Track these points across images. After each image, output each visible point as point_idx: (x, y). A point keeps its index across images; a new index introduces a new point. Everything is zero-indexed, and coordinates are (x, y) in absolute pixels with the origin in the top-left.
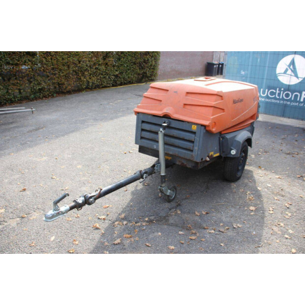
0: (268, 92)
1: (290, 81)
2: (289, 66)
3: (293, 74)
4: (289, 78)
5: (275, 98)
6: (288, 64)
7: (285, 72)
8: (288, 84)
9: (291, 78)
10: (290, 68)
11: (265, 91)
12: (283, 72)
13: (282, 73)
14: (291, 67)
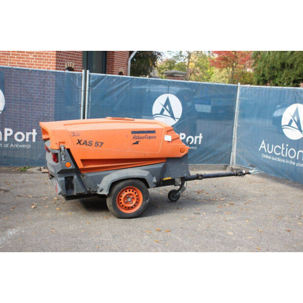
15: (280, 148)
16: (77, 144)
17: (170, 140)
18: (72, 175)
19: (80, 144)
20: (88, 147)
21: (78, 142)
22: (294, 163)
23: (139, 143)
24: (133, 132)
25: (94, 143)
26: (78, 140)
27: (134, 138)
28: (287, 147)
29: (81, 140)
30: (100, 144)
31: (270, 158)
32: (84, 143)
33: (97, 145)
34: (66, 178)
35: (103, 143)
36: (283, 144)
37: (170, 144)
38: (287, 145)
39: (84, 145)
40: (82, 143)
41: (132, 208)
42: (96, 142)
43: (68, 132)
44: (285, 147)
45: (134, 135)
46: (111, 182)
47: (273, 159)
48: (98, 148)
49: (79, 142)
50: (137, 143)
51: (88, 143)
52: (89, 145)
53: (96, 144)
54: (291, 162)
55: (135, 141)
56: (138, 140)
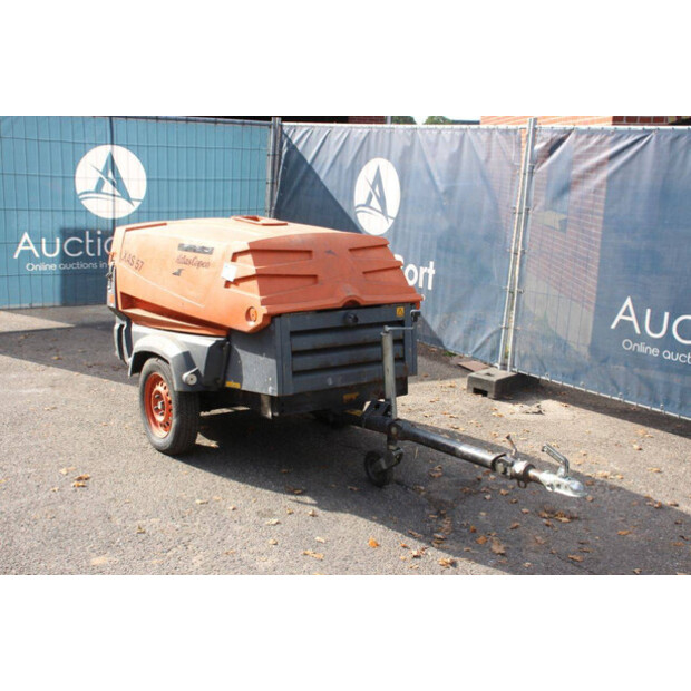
0: (62, 244)
1: (114, 211)
2: (105, 173)
3: (117, 193)
4: (111, 203)
5: (85, 258)
6: (101, 168)
7: (98, 189)
8: (110, 217)
9: (114, 201)
10: (107, 178)
11: (54, 244)
12: (93, 188)
13: (90, 192)
14: (110, 175)
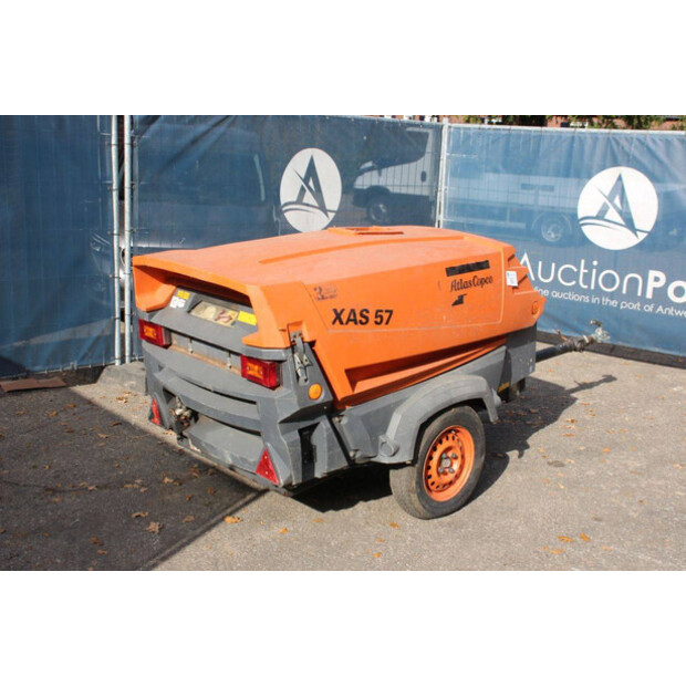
15: (575, 270)
16: (334, 323)
17: (516, 284)
18: (316, 421)
19: (341, 323)
20: (359, 329)
21: (333, 316)
22: (614, 303)
23: (465, 299)
24: (451, 271)
25: (371, 316)
26: (335, 310)
27: (454, 287)
28: (596, 267)
29: (343, 311)
30: (386, 316)
31: (545, 293)
32: (349, 320)
33: (379, 320)
34: (301, 431)
35: (391, 312)
36: (583, 262)
37: (517, 293)
38: (595, 263)
39: (351, 323)
40: (344, 317)
41: (451, 483)
42: (377, 311)
43: (306, 288)
44: (589, 266)
45: (452, 278)
46: (419, 425)
47: (556, 295)
48: (383, 328)
49: (338, 317)
50: (460, 301)
51: (359, 318)
52: (361, 323)
53: (376, 317)
54: (606, 301)
55: (455, 296)
56: (461, 292)
